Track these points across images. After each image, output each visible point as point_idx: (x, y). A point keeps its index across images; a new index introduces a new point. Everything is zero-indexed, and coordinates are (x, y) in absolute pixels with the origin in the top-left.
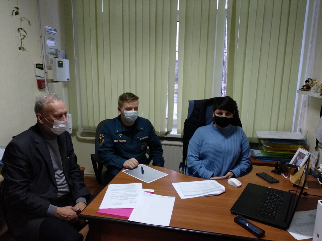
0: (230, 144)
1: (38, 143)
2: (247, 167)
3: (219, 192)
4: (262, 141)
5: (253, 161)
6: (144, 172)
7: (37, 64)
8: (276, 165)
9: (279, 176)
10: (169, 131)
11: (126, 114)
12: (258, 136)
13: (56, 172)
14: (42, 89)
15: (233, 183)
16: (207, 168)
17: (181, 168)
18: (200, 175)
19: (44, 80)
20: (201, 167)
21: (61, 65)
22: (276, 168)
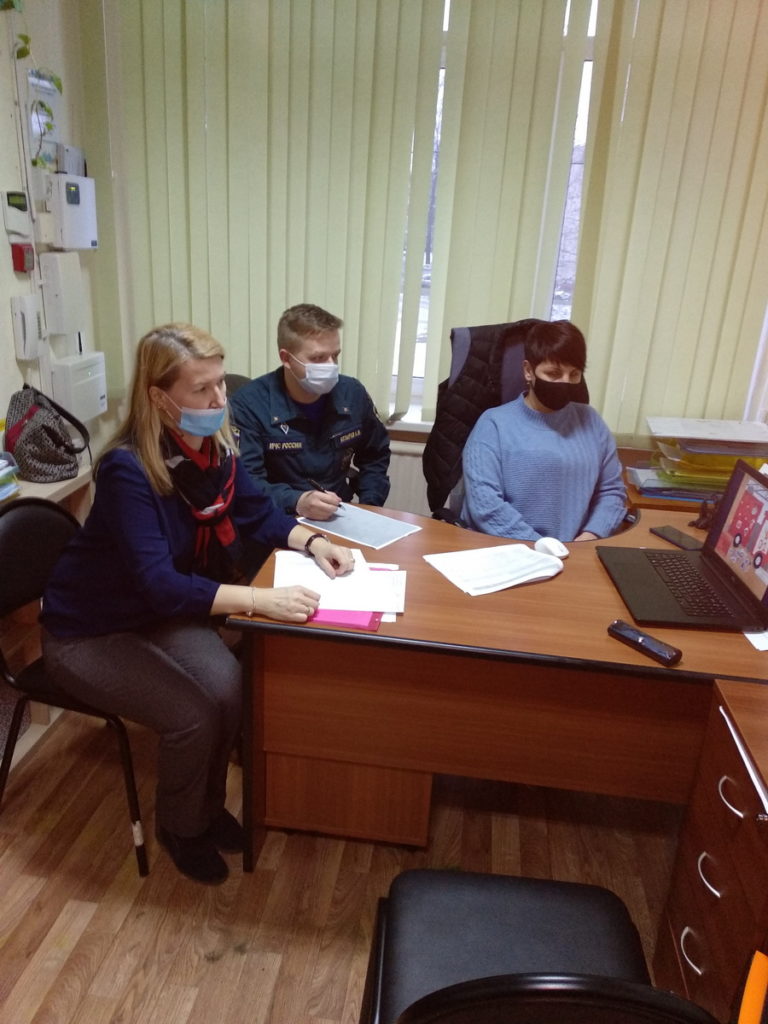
4: (660, 445)
5: (635, 500)
7: (10, 195)
8: (703, 511)
10: (398, 411)
11: (309, 372)
12: (654, 431)
14: (25, 272)
19: (30, 245)
21: (74, 197)
22: (703, 516)
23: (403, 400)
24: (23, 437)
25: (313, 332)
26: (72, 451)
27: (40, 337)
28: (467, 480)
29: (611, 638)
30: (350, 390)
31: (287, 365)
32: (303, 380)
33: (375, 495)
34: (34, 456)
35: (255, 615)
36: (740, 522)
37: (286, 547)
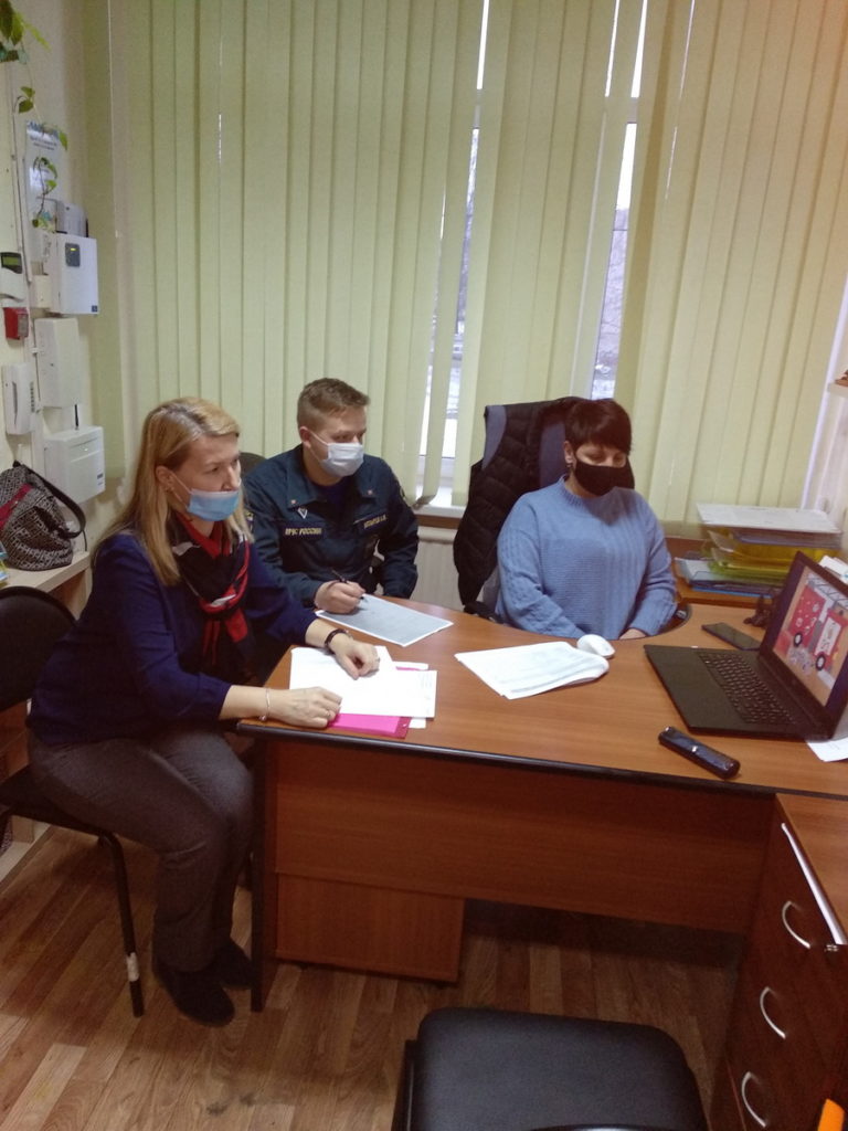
4: (712, 533)
5: (685, 594)
7: (3, 256)
8: (760, 606)
10: (427, 494)
11: (332, 452)
12: (704, 519)
14: (18, 339)
19: (24, 309)
21: (73, 258)
22: (759, 612)
23: (432, 481)
24: (12, 519)
25: (338, 409)
26: (67, 535)
27: (33, 410)
28: (502, 571)
29: (661, 747)
30: (376, 472)
31: (307, 444)
32: (325, 461)
33: (401, 586)
34: (24, 540)
35: (270, 719)
36: (800, 620)
37: (303, 643)
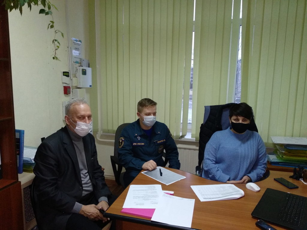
0: (247, 149)
1: (67, 144)
2: (263, 172)
3: (238, 196)
4: (277, 146)
5: (269, 166)
6: (163, 175)
7: (64, 72)
8: (295, 171)
9: (297, 181)
10: (183, 135)
11: (145, 119)
12: (273, 141)
13: (81, 172)
14: (68, 94)
15: (252, 187)
16: (223, 172)
17: (198, 171)
18: (217, 178)
19: (70, 86)
20: (218, 170)
21: (84, 73)
22: (295, 174)
23: (185, 131)
31: (139, 117)
